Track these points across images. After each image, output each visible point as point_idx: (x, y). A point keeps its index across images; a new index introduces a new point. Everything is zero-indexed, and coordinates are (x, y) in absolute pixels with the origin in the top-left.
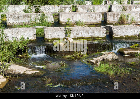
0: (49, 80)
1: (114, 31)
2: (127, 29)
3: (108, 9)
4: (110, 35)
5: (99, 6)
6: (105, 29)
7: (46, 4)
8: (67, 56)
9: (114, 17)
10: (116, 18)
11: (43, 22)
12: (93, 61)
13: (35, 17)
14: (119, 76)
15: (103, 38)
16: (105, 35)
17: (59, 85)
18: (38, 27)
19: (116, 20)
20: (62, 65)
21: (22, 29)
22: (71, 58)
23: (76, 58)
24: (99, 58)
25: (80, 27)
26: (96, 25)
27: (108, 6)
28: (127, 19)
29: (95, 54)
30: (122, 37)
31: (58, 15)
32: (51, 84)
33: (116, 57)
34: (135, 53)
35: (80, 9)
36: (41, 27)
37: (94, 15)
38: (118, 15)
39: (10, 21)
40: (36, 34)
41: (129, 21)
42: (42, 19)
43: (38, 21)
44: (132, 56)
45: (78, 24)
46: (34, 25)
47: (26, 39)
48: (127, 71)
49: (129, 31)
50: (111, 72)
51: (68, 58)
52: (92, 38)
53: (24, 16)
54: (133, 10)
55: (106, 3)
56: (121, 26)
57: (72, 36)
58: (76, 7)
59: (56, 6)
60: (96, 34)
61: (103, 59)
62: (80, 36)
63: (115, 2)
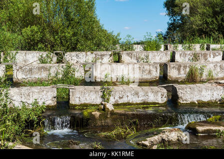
1: (180, 93)
2: (200, 91)
3: (169, 58)
4: (174, 99)
5: (155, 53)
6: (165, 91)
7: (74, 49)
8: (103, 134)
9: (179, 70)
10: (182, 72)
11: (68, 79)
12: (147, 143)
13: (56, 70)
15: (162, 105)
16: (165, 100)
18: (61, 86)
19: (183, 75)
21: (35, 89)
22: (110, 137)
23: (118, 136)
24: (156, 137)
25: (125, 86)
26: (151, 83)
27: (169, 53)
28: (201, 74)
29: (150, 130)
30: (192, 104)
33: (184, 137)
34: (215, 131)
35: (125, 57)
36: (66, 86)
37: (147, 67)
38: (185, 67)
39: (19, 76)
40: (57, 97)
41: (204, 77)
42: (66, 74)
43: (60, 76)
44: (210, 135)
46: (54, 82)
47: (40, 104)
49: (204, 93)
51: (106, 137)
52: (144, 103)
53: (39, 69)
54: (211, 59)
56: (192, 86)
57: (112, 100)
58: (119, 54)
59: (89, 53)
60: (151, 98)
61: (163, 140)
62: (125, 100)
63: (180, 47)
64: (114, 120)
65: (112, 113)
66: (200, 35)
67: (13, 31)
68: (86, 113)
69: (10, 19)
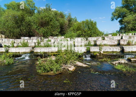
0: (93, 70)
1: (125, 49)
2: (132, 48)
3: (120, 38)
4: (123, 51)
5: (116, 37)
6: (120, 48)
7: (91, 36)
8: (100, 60)
9: (124, 41)
10: (125, 42)
11: (89, 44)
12: (114, 63)
13: (86, 42)
14: (129, 72)
15: (118, 52)
16: (120, 51)
17: (97, 73)
18: (87, 47)
19: (126, 43)
20: (98, 64)
22: (102, 61)
23: (105, 61)
24: (117, 62)
25: (106, 47)
26: (115, 46)
27: (121, 36)
28: (132, 43)
29: (115, 59)
30: (129, 52)
31: (96, 41)
32: (93, 72)
33: (127, 62)
35: (106, 38)
36: (89, 47)
37: (113, 41)
38: (126, 41)
40: (87, 50)
42: (89, 43)
43: (87, 44)
45: (105, 45)
47: (82, 51)
48: (133, 70)
50: (124, 70)
51: (101, 61)
52: (112, 52)
55: (119, 35)
56: (129, 46)
57: (102, 51)
58: (104, 37)
59: (95, 37)
60: (115, 50)
61: (119, 63)
62: (106, 51)
63: (124, 34)
64: (103, 56)
65: (103, 54)
66: (132, 30)
67: (74, 33)
68: (95, 54)
69: (73, 29)
